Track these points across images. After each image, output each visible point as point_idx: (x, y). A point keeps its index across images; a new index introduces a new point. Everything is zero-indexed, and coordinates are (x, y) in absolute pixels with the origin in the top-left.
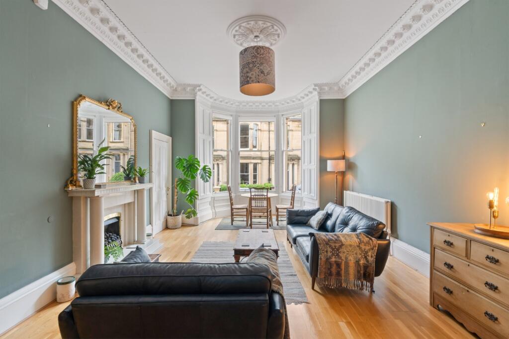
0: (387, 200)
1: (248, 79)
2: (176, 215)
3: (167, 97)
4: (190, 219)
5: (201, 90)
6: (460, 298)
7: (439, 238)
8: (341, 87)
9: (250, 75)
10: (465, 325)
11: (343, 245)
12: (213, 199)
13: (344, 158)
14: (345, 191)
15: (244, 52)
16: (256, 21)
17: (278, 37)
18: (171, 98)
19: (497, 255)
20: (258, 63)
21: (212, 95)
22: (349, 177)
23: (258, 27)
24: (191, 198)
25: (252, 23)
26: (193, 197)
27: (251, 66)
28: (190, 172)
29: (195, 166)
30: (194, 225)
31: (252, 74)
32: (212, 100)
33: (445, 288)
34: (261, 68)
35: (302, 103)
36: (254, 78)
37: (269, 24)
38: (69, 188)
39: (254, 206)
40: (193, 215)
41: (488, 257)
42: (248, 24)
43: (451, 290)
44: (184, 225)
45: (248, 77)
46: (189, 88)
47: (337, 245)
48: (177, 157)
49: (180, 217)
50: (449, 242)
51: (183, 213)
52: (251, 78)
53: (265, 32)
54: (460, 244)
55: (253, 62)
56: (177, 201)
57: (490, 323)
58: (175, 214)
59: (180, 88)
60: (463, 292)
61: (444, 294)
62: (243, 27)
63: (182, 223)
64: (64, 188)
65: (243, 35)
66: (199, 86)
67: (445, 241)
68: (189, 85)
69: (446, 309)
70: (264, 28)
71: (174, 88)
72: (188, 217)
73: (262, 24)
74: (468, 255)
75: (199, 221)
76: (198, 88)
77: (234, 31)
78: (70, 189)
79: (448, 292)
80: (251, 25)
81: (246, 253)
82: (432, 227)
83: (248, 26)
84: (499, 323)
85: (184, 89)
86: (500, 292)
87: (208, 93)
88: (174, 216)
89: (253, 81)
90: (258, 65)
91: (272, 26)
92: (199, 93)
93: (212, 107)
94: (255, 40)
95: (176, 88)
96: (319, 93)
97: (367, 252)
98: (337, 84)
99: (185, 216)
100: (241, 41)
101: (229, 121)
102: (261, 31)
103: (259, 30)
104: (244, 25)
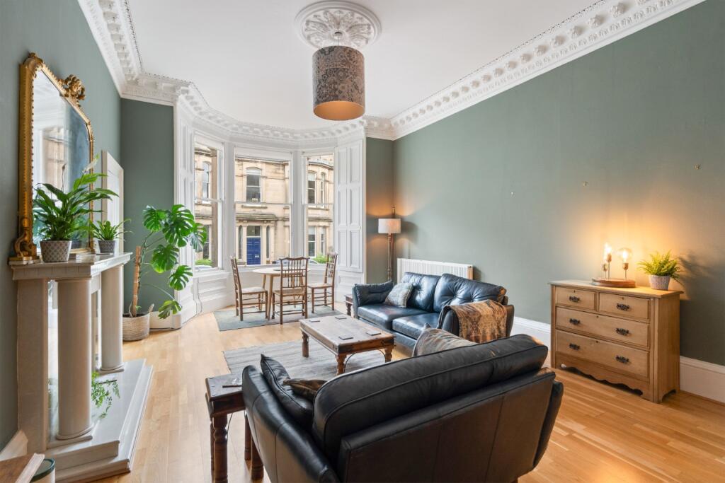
0: (469, 265)
1: (337, 93)
2: (138, 315)
3: (117, 91)
4: (167, 318)
5: (187, 92)
6: (590, 351)
7: (562, 296)
8: (393, 125)
9: (340, 87)
10: (594, 376)
11: (481, 316)
12: (196, 281)
13: (393, 216)
14: (399, 260)
15: (329, 52)
16: (353, 12)
17: (367, 42)
18: (122, 96)
19: (627, 302)
20: (351, 73)
21: (201, 104)
22: (404, 242)
23: (350, 21)
24: (179, 280)
25: (346, 12)
26: (182, 278)
27: (341, 74)
28: (176, 235)
29: (185, 223)
30: (172, 330)
31: (343, 88)
32: (196, 113)
33: (571, 345)
34: (355, 80)
35: (336, 138)
36: (346, 94)
37: (366, 21)
38: (21, 260)
39: (287, 286)
40: (171, 311)
41: (618, 306)
42: (340, 12)
43: (578, 345)
44: (155, 331)
45: (336, 90)
46: (164, 84)
47: (476, 317)
48: (148, 207)
49: (148, 316)
50: (575, 298)
51: (154, 310)
52: (340, 92)
53: (356, 31)
54: (588, 298)
55: (345, 69)
56: (139, 288)
57: (620, 366)
58: (136, 313)
59: (145, 81)
60: (591, 344)
61: (570, 351)
62: (330, 14)
63: (151, 329)
64: (8, 261)
65: (322, 24)
66: (187, 84)
67: (571, 298)
68: (165, 79)
69: (570, 366)
70: (359, 25)
71: (134, 79)
72: (163, 316)
73: (358, 18)
74: (596, 308)
75: (183, 320)
76: (182, 88)
77: (312, 16)
78: (25, 263)
79: (574, 349)
80: (342, 15)
81: (355, 348)
82: (552, 285)
83: (337, 15)
84: (630, 363)
85: (155, 85)
86: (631, 335)
87: (195, 100)
88: (134, 316)
89: (344, 97)
90: (351, 76)
91: (369, 25)
92: (182, 97)
93: (195, 124)
94: (336, 38)
95: (137, 79)
96: (366, 128)
97: (499, 322)
98: (388, 120)
99: (158, 313)
100: (311, 32)
101: (218, 152)
102: (351, 28)
103: (349, 26)
104: (332, 11)
